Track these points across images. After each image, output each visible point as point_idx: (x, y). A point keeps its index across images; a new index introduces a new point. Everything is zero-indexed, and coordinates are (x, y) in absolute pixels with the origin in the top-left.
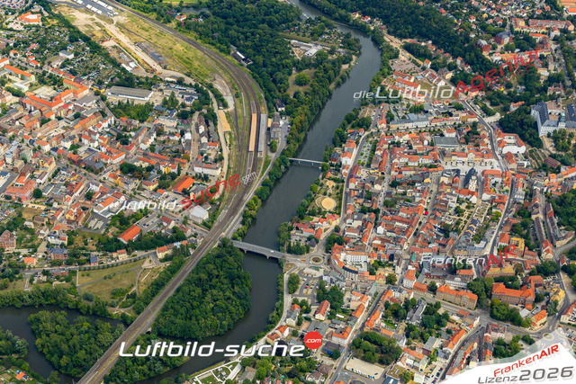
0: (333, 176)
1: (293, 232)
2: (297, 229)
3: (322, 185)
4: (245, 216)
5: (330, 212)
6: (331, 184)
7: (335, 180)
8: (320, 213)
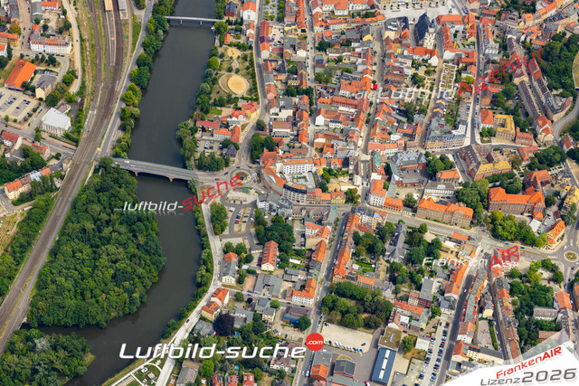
0: (234, 41)
1: (198, 135)
2: (204, 130)
3: (222, 56)
4: (123, 116)
5: (243, 98)
6: (234, 53)
7: (239, 47)
8: (230, 100)
